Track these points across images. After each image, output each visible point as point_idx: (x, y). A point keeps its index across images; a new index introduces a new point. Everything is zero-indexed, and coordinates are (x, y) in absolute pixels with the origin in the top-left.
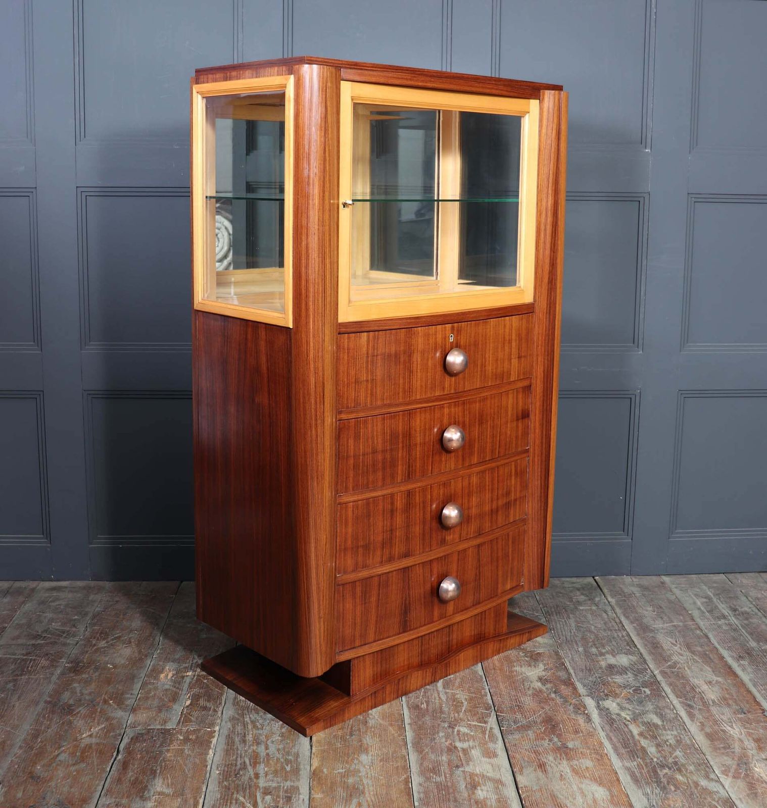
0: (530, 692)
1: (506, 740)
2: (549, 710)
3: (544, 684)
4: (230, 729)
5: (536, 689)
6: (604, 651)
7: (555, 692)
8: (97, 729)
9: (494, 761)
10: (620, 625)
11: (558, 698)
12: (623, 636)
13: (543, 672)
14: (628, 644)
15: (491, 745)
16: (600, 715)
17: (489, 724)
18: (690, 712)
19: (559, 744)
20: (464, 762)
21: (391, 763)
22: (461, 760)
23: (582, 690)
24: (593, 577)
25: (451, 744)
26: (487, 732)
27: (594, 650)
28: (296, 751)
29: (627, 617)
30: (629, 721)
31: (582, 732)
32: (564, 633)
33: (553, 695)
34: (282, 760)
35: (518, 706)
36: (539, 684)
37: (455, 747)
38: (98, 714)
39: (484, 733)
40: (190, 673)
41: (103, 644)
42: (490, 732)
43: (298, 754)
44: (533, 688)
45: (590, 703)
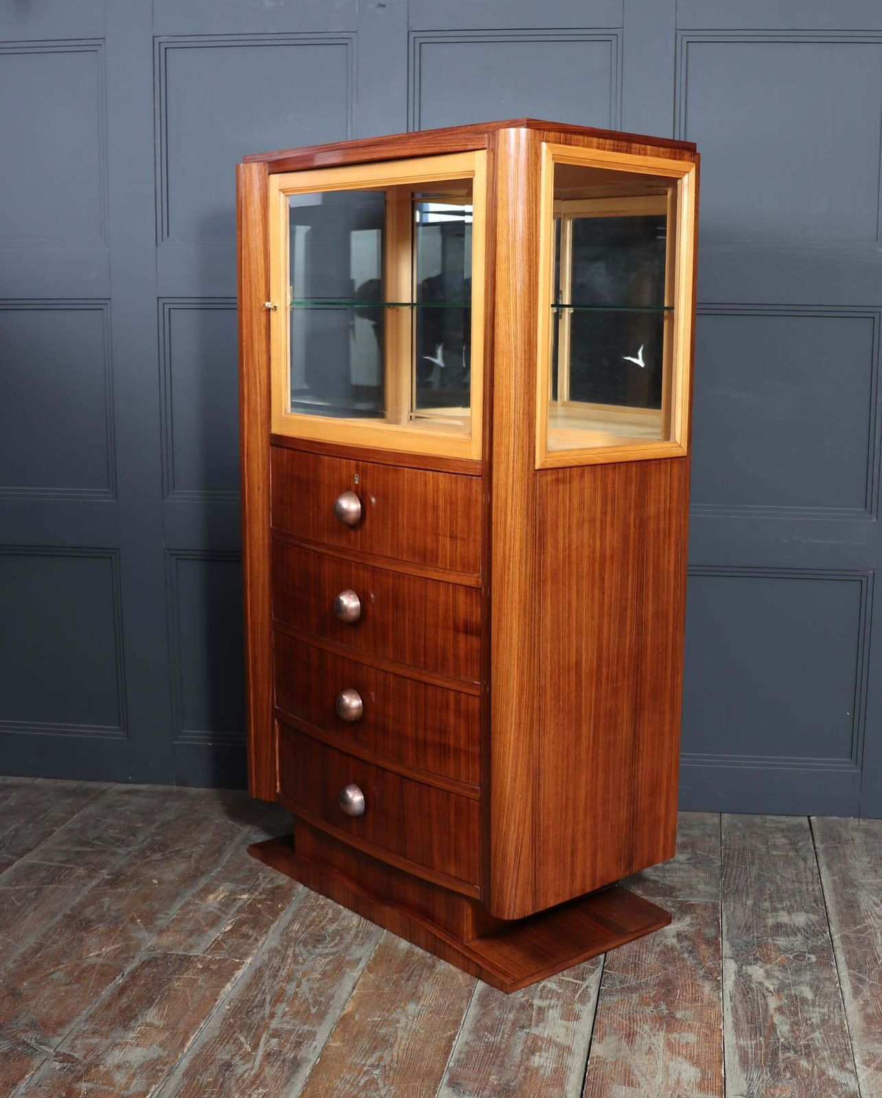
0: (658, 949)
1: (600, 1002)
2: (673, 972)
3: (680, 941)
4: (264, 961)
5: (668, 946)
6: (779, 906)
7: (690, 952)
8: (109, 949)
9: (573, 1025)
10: (816, 877)
11: (691, 958)
12: (813, 890)
13: (686, 927)
14: (815, 901)
15: (577, 1007)
16: (736, 983)
17: (587, 981)
18: (858, 987)
19: (666, 1012)
20: (533, 1023)
21: (442, 1016)
22: (531, 1020)
23: (728, 951)
24: (809, 817)
25: (527, 1001)
26: (580, 991)
27: (767, 905)
28: (333, 992)
29: (829, 867)
30: (770, 992)
31: (702, 1001)
32: (737, 881)
33: (686, 955)
34: (310, 1001)
35: (635, 963)
36: (675, 941)
37: (531, 1005)
38: (118, 932)
39: (575, 991)
40: (245, 897)
41: (158, 856)
42: (583, 991)
43: (333, 996)
44: (665, 945)
45: (730, 967)
